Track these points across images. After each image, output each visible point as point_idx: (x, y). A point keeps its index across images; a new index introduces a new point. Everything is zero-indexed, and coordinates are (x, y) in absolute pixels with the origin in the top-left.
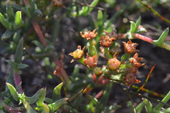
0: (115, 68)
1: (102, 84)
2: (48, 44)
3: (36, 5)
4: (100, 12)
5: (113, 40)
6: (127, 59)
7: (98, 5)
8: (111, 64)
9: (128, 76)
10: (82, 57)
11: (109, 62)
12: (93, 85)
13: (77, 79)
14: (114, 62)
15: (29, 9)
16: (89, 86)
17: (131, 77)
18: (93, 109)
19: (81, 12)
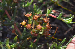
0: (39, 29)
1: (35, 36)
2: (12, 19)
3: (6, 2)
4: (34, 5)
5: (39, 17)
6: (45, 25)
7: (34, 2)
8: (38, 27)
9: (45, 32)
10: (25, 24)
11: (37, 27)
12: (31, 37)
13: (25, 34)
14: (39, 27)
15: (2, 4)
16: (30, 37)
17: (47, 33)
18: (32, 47)
19: (26, 5)
